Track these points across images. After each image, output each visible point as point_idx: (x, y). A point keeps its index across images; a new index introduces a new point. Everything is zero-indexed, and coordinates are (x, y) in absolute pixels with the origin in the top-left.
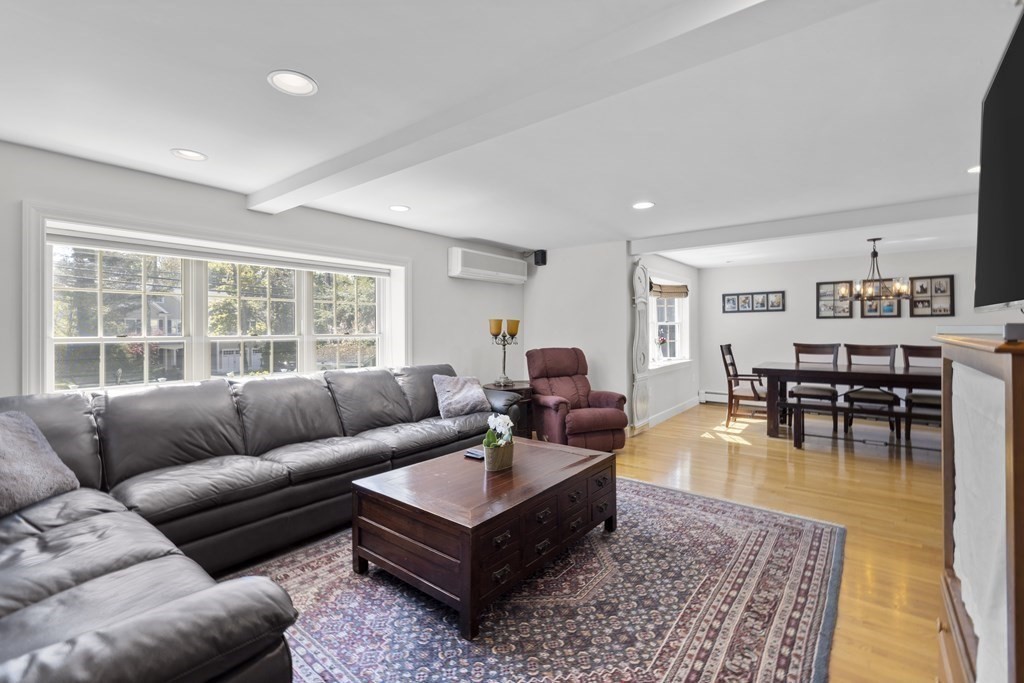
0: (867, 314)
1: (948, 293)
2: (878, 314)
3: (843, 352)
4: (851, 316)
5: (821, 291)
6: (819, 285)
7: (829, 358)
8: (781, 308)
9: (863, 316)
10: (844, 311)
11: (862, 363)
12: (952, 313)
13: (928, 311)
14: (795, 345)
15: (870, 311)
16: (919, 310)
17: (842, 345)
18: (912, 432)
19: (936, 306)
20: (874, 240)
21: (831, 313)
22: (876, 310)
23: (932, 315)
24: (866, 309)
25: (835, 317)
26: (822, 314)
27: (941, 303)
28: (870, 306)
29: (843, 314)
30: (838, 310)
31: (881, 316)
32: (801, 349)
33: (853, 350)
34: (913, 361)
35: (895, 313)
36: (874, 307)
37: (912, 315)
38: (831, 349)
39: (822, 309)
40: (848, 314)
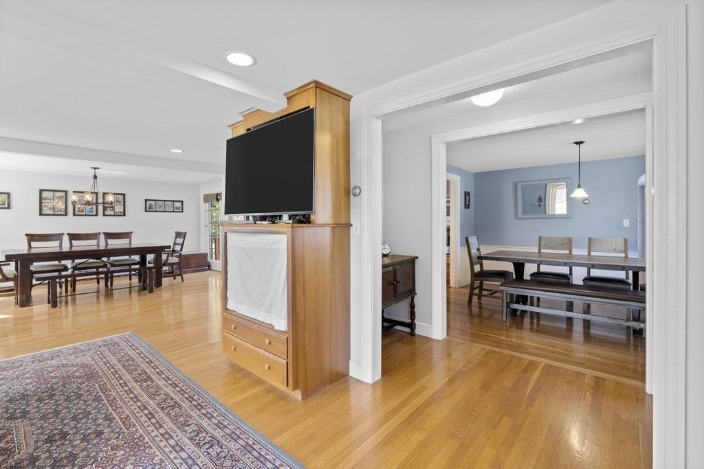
0: (77, 213)
1: (122, 203)
2: (84, 213)
3: (66, 239)
4: (66, 215)
5: (43, 196)
6: (41, 191)
7: (57, 243)
8: (6, 206)
9: (74, 215)
10: (61, 211)
11: (79, 245)
12: (124, 215)
13: (112, 213)
14: (27, 235)
15: (79, 211)
16: (107, 212)
17: (65, 234)
18: (114, 282)
19: (116, 210)
20: (95, 168)
21: (51, 212)
22: (83, 211)
23: (115, 215)
24: (77, 210)
25: (54, 215)
26: (44, 212)
27: (119, 209)
28: (79, 208)
29: (60, 213)
30: (56, 210)
31: (86, 215)
32: (32, 238)
33: (73, 237)
34: (110, 241)
35: (94, 213)
36: (81, 209)
37: (104, 215)
38: (57, 237)
39: (44, 209)
40: (64, 213)
